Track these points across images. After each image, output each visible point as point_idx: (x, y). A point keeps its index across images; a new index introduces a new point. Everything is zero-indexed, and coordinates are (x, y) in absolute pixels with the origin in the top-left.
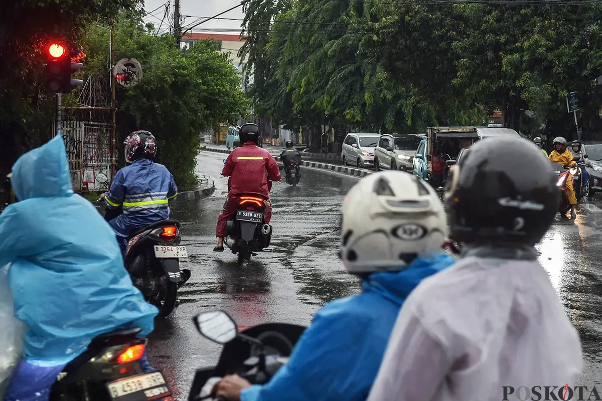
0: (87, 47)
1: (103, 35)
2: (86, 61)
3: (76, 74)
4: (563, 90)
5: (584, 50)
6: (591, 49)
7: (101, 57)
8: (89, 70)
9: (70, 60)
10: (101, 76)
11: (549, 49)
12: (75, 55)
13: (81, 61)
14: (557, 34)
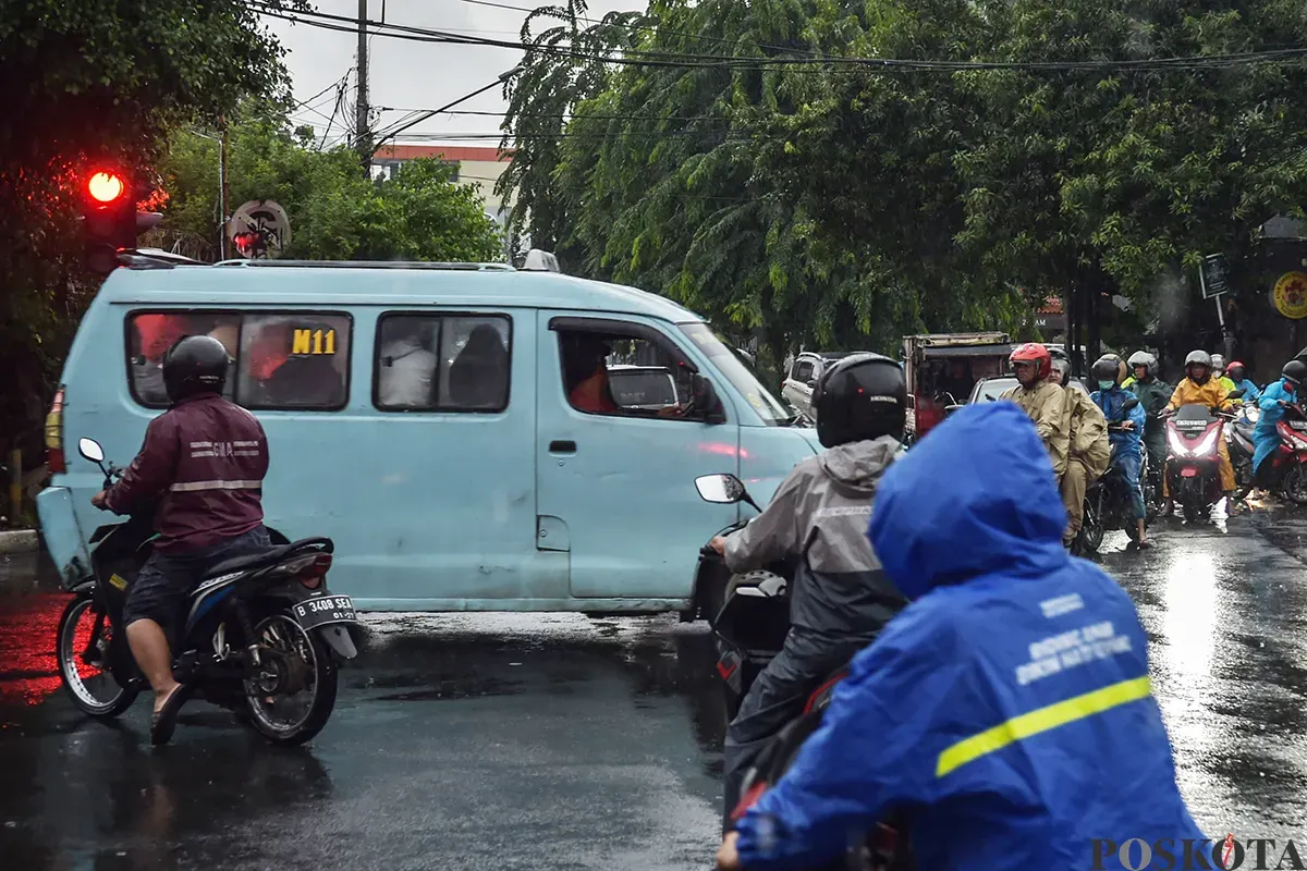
0: (171, 177)
1: (204, 153)
2: (168, 209)
3: (149, 236)
4: (1191, 251)
5: (1234, 165)
6: (1248, 162)
7: (200, 200)
8: (177, 226)
9: (134, 208)
10: (203, 240)
11: (1160, 165)
12: (146, 196)
13: (158, 208)
14: (1176, 132)
